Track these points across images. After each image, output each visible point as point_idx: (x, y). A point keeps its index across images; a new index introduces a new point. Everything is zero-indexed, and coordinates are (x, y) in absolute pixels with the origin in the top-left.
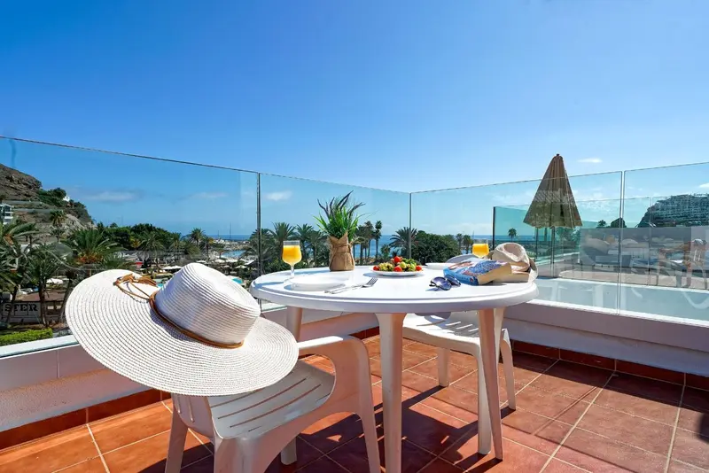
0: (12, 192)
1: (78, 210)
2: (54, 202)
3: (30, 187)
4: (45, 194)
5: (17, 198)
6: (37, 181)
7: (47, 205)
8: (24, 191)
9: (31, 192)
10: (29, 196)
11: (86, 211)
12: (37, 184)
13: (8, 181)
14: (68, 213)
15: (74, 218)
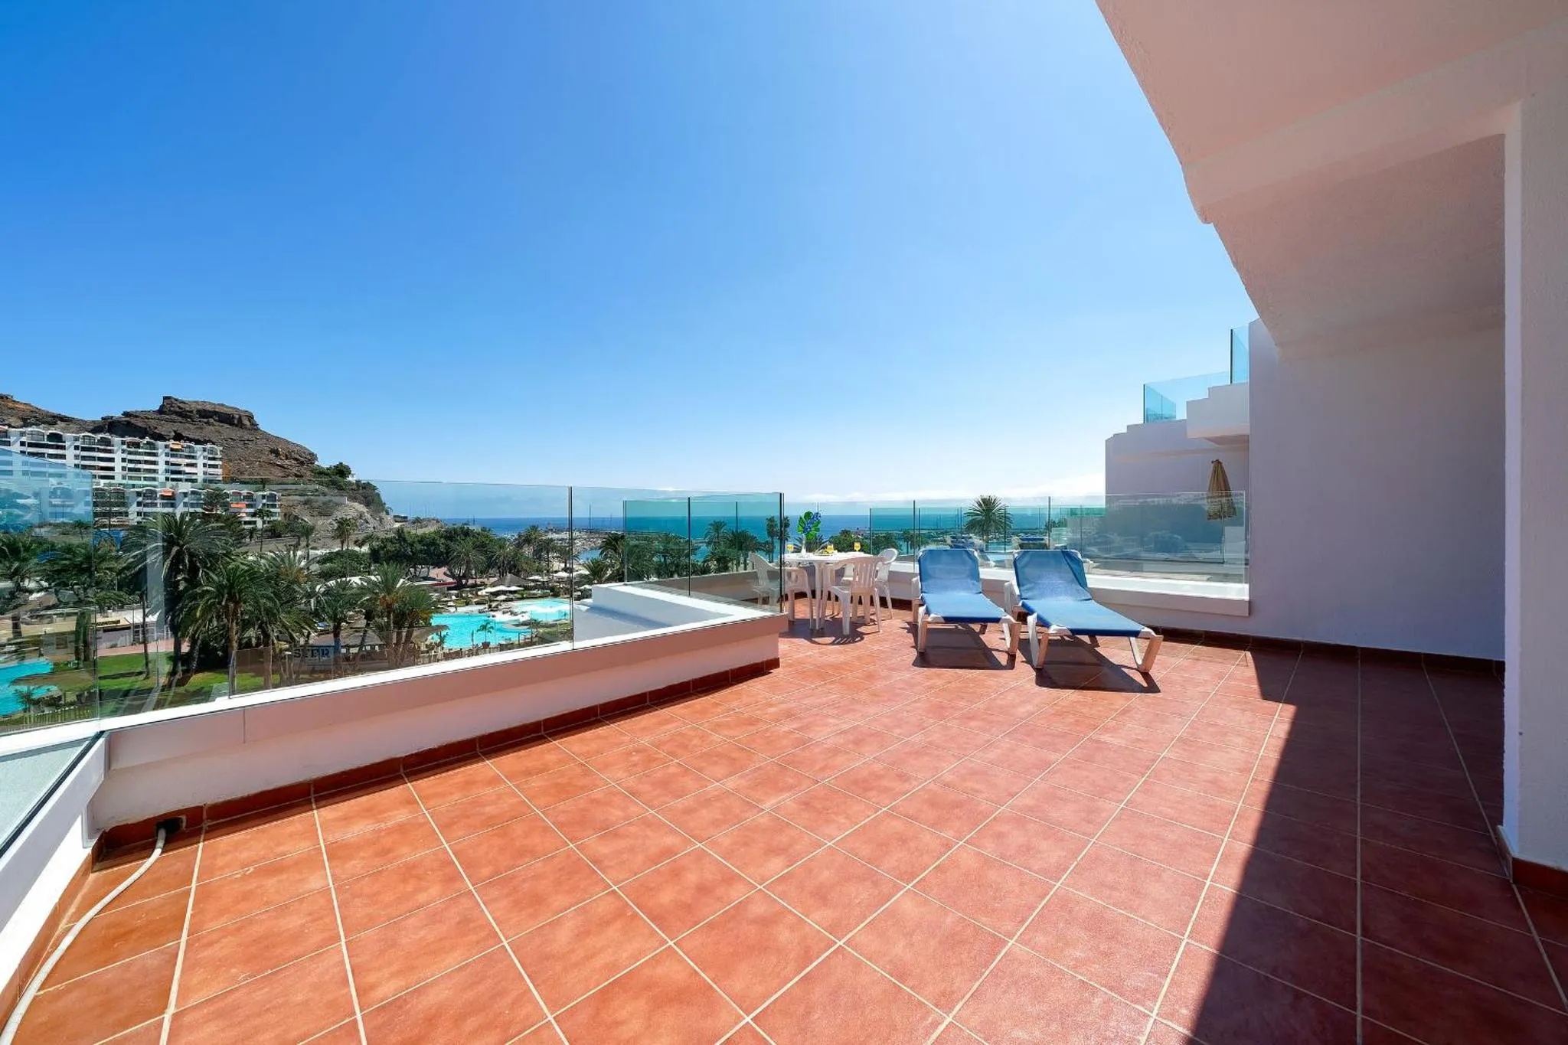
0: (279, 473)
1: (367, 494)
2: (333, 484)
3: (302, 463)
4: (321, 473)
5: (285, 480)
6: (312, 454)
7: (326, 490)
8: (294, 471)
9: (303, 470)
10: (301, 476)
11: (378, 495)
12: (313, 457)
13: (272, 456)
14: (354, 499)
15: (362, 508)
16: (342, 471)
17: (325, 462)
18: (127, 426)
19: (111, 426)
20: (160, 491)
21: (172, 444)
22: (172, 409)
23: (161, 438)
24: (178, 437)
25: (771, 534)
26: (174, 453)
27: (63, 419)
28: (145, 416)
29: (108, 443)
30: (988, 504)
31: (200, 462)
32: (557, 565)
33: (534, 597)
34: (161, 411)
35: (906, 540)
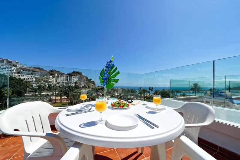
3: (87, 79)
7: (89, 82)
11: (95, 83)
14: (92, 83)
15: (93, 85)
16: (91, 80)
17: (89, 79)
18: (69, 74)
19: (68, 74)
20: (72, 82)
21: (74, 77)
22: (74, 72)
23: (72, 76)
24: (74, 76)
25: (150, 90)
26: (74, 78)
27: (64, 74)
28: (71, 73)
29: (67, 76)
30: (196, 85)
31: (76, 79)
32: (116, 93)
33: (112, 98)
34: (73, 73)
35: (176, 91)
